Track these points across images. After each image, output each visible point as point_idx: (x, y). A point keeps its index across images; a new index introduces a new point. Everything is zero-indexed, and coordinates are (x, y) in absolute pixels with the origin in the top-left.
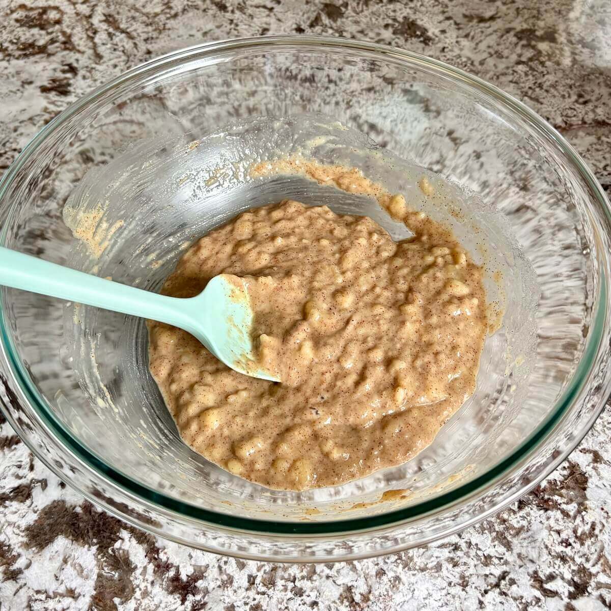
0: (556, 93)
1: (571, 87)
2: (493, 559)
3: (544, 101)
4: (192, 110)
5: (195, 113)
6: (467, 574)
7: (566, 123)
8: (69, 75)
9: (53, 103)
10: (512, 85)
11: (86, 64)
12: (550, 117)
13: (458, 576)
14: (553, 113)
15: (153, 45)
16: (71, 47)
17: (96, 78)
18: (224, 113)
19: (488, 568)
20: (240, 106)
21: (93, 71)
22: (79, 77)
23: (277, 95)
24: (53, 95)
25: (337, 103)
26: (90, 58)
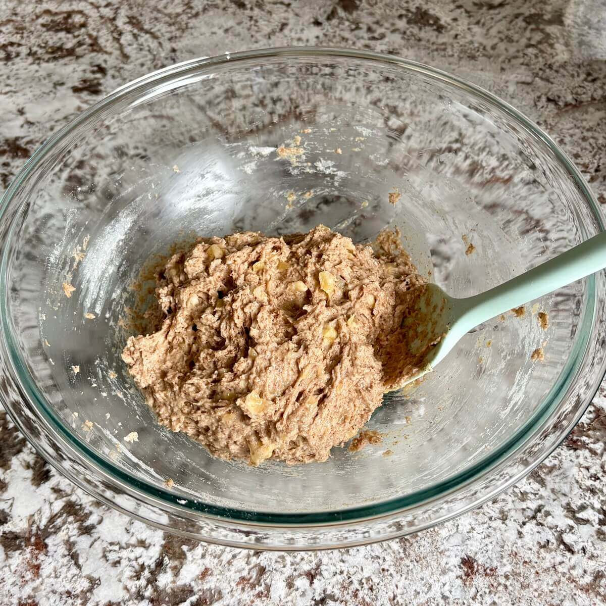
0: (565, 73)
1: (579, 66)
2: (529, 495)
3: (555, 81)
4: (218, 104)
5: (222, 106)
6: (506, 509)
7: (576, 100)
8: (99, 75)
9: (86, 102)
10: (523, 67)
11: (114, 65)
12: (561, 95)
13: (497, 511)
14: (563, 92)
15: (178, 43)
16: (98, 49)
17: (125, 77)
18: (249, 105)
19: (525, 503)
20: (264, 97)
21: (122, 71)
22: (109, 77)
23: (299, 85)
24: (85, 95)
25: (358, 89)
26: (117, 59)
